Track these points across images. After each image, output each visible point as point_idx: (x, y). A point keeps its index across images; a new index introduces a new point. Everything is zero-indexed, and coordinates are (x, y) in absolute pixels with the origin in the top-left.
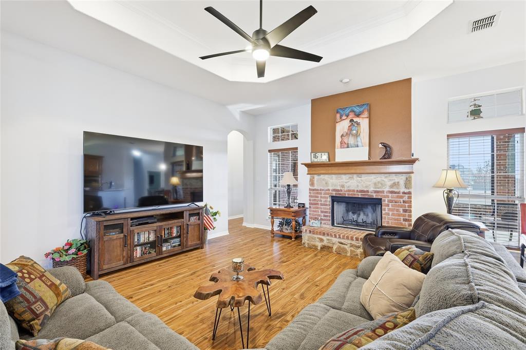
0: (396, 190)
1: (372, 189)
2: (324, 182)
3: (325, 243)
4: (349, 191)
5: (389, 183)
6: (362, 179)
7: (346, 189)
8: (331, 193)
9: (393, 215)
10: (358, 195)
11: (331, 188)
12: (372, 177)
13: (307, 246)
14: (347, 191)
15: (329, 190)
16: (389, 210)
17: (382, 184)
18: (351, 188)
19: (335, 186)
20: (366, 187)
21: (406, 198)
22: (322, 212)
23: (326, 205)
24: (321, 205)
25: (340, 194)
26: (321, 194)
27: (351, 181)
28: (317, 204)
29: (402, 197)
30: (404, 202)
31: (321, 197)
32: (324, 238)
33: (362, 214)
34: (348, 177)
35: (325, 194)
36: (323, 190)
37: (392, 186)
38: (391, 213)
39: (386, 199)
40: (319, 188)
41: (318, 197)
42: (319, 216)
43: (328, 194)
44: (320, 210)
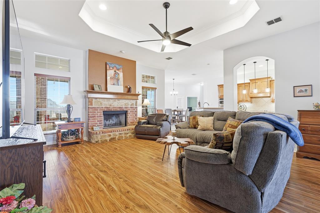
0: (133, 107)
1: (124, 107)
2: (99, 103)
3: (112, 137)
4: (114, 108)
5: (130, 104)
6: (120, 101)
7: (112, 107)
8: (104, 110)
9: (132, 117)
10: (118, 109)
11: (104, 107)
12: (124, 101)
13: (100, 142)
14: (112, 108)
15: (102, 108)
16: (130, 115)
17: (128, 104)
18: (115, 106)
19: (106, 105)
20: (122, 105)
21: (136, 110)
22: (98, 121)
23: (101, 117)
24: (98, 117)
25: (109, 110)
26: (97, 110)
27: (115, 103)
28: (94, 117)
29: (134, 109)
30: (135, 111)
31: (98, 112)
32: (111, 134)
33: (111, 120)
34: (113, 101)
35: (100, 110)
36: (99, 108)
37: (131, 105)
38: (131, 117)
39: (129, 111)
40: (96, 107)
41: (95, 112)
42: (96, 124)
43: (102, 110)
44: (96, 120)
